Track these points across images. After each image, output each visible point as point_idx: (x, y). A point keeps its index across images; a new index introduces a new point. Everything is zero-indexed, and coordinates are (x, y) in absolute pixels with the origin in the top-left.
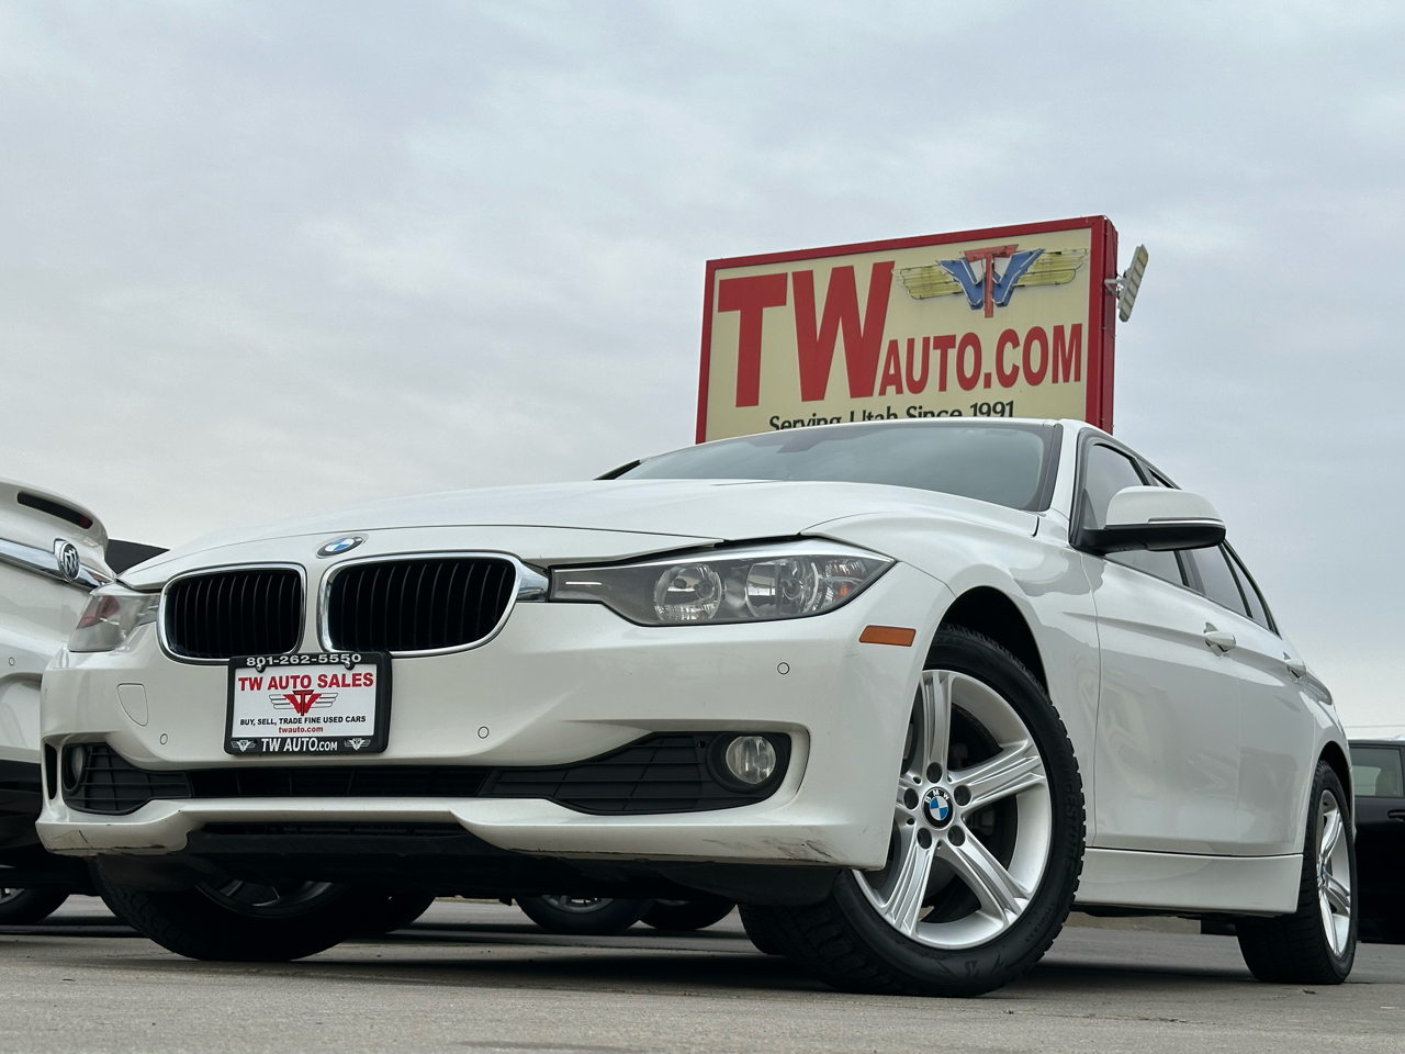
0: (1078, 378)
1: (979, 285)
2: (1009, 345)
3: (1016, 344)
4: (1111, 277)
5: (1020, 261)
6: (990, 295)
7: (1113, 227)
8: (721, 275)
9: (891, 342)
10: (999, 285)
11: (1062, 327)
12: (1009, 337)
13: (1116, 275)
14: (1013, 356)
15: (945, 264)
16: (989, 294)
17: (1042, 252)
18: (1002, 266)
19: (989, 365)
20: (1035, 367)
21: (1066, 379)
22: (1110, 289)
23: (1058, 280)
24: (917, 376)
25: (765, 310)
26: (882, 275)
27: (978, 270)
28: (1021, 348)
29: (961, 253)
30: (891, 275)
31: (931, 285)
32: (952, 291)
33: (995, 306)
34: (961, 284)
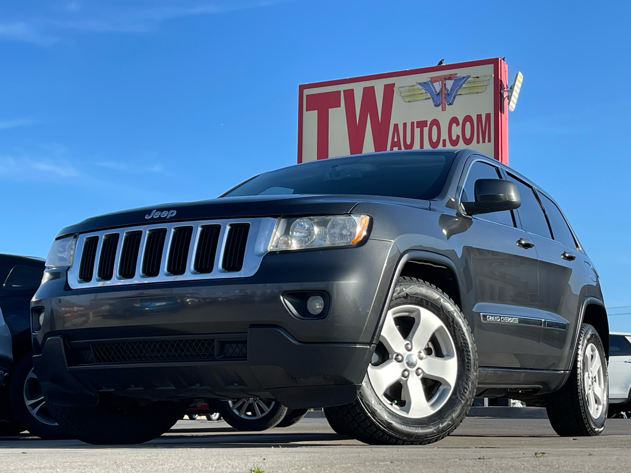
0: (489, 141)
1: (438, 94)
2: (454, 125)
3: (458, 124)
4: (504, 89)
5: (459, 82)
6: (444, 100)
8: (307, 92)
9: (395, 124)
10: (448, 94)
11: (481, 115)
12: (454, 120)
13: (507, 87)
14: (456, 130)
15: (420, 84)
16: (443, 98)
17: (469, 77)
18: (449, 84)
19: (444, 135)
20: (468, 136)
21: (484, 142)
22: (504, 95)
23: (478, 91)
24: (408, 142)
25: (330, 109)
26: (389, 91)
27: (437, 86)
28: (460, 126)
29: (428, 78)
30: (394, 90)
31: (414, 95)
32: (424, 98)
33: (447, 105)
34: (429, 94)
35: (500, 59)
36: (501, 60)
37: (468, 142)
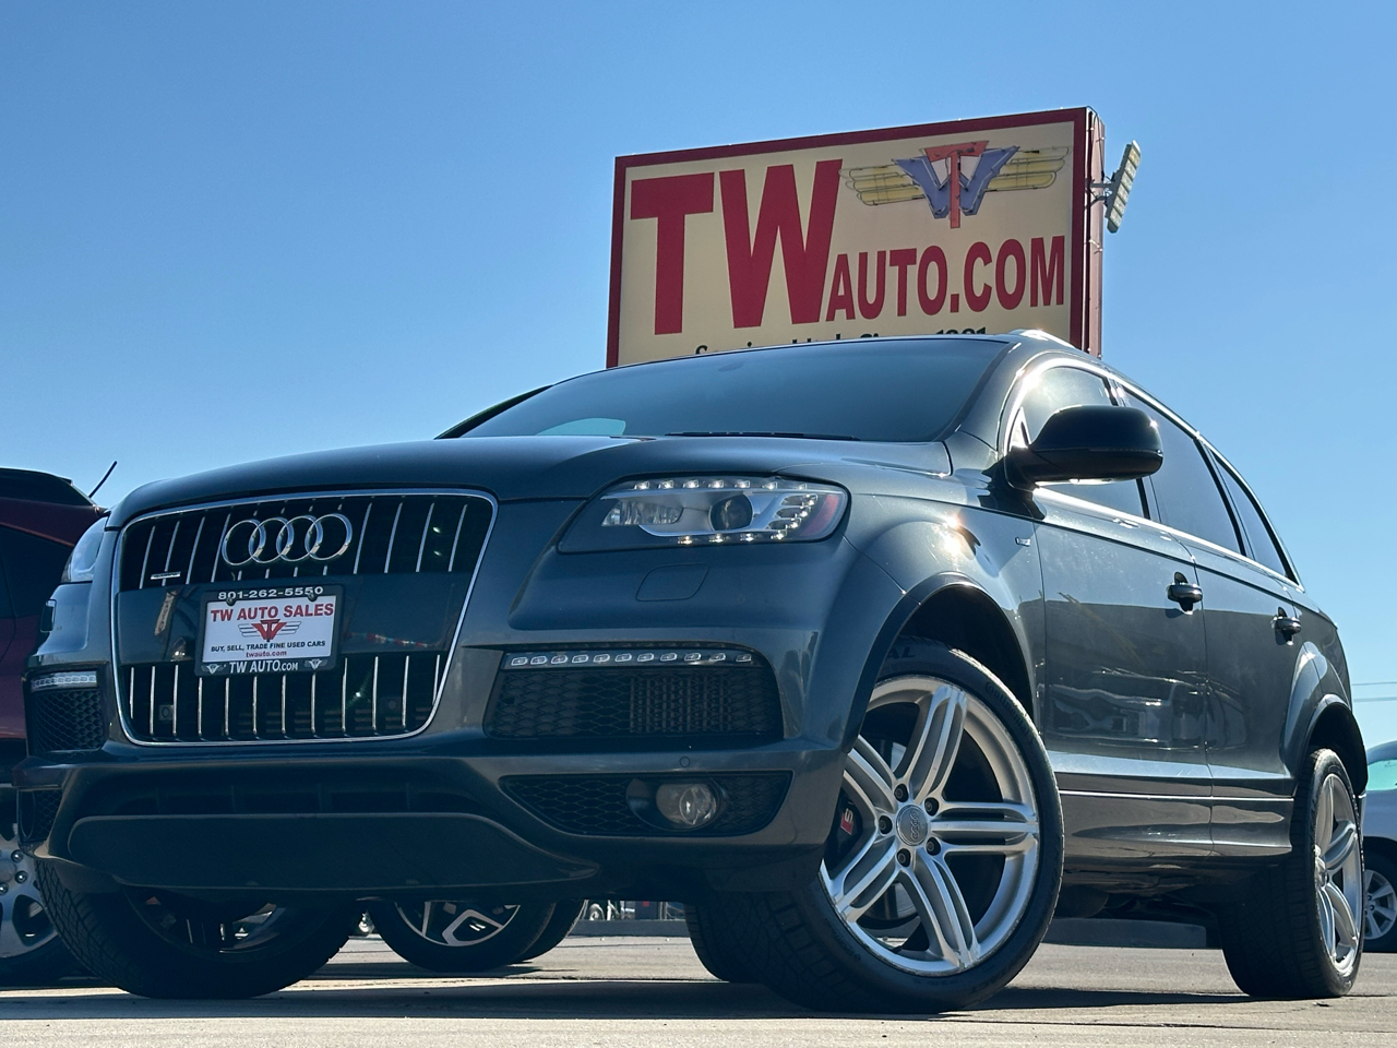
0: (1060, 301)
1: (943, 188)
2: (979, 261)
3: (987, 260)
4: (1097, 180)
5: (993, 161)
7: (1099, 120)
8: (634, 174)
9: (839, 256)
10: (967, 190)
11: (1042, 239)
12: (979, 251)
13: (1104, 176)
14: (984, 274)
16: (954, 199)
17: (1017, 149)
18: (969, 165)
19: (956, 285)
20: (1011, 288)
21: (1047, 302)
22: (1096, 193)
23: (1036, 184)
24: (871, 298)
25: (688, 218)
26: (828, 176)
27: (941, 169)
28: (993, 265)
29: (920, 150)
30: (839, 176)
31: (887, 189)
32: (910, 195)
33: (962, 214)
34: (920, 188)
35: (1088, 111)
36: (1091, 114)
37: (1010, 301)
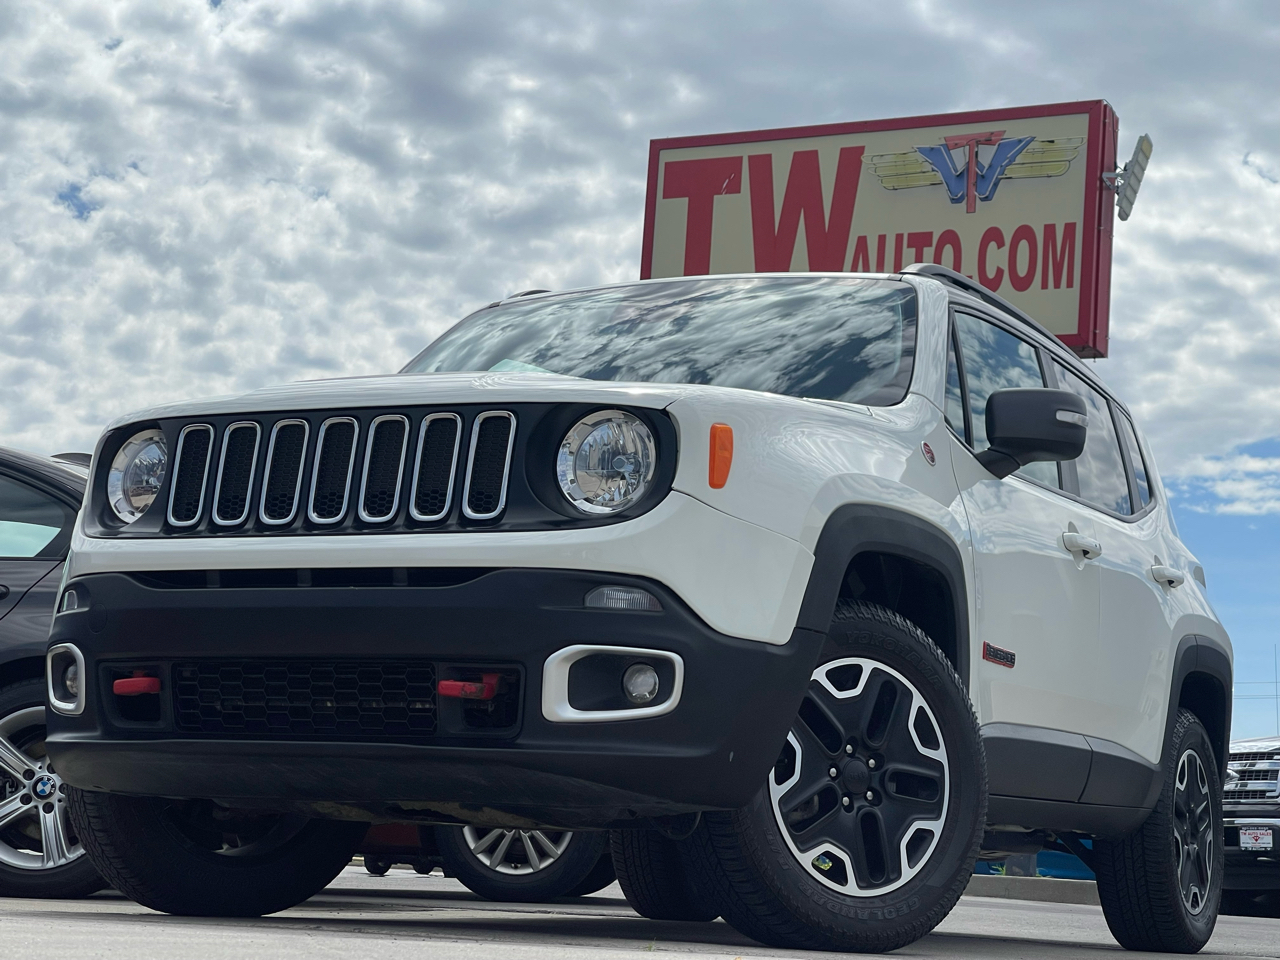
0: (1070, 284)
1: (960, 176)
2: (993, 245)
3: (1001, 244)
4: (1110, 170)
5: (1009, 150)
6: (971, 186)
7: (1113, 113)
8: (667, 156)
9: (859, 238)
10: (983, 177)
11: (1054, 225)
12: (993, 235)
13: (1116, 167)
14: (997, 257)
15: (922, 150)
17: (1033, 139)
18: (987, 155)
19: (970, 265)
20: (1022, 271)
21: (1057, 285)
22: (1108, 183)
23: (1050, 173)
25: (716, 197)
26: (850, 162)
27: (960, 158)
28: (1006, 249)
29: (940, 139)
30: (861, 162)
31: (906, 174)
32: (929, 182)
33: (978, 200)
34: (939, 175)
35: (1103, 104)
36: (1105, 107)
37: (1021, 284)
